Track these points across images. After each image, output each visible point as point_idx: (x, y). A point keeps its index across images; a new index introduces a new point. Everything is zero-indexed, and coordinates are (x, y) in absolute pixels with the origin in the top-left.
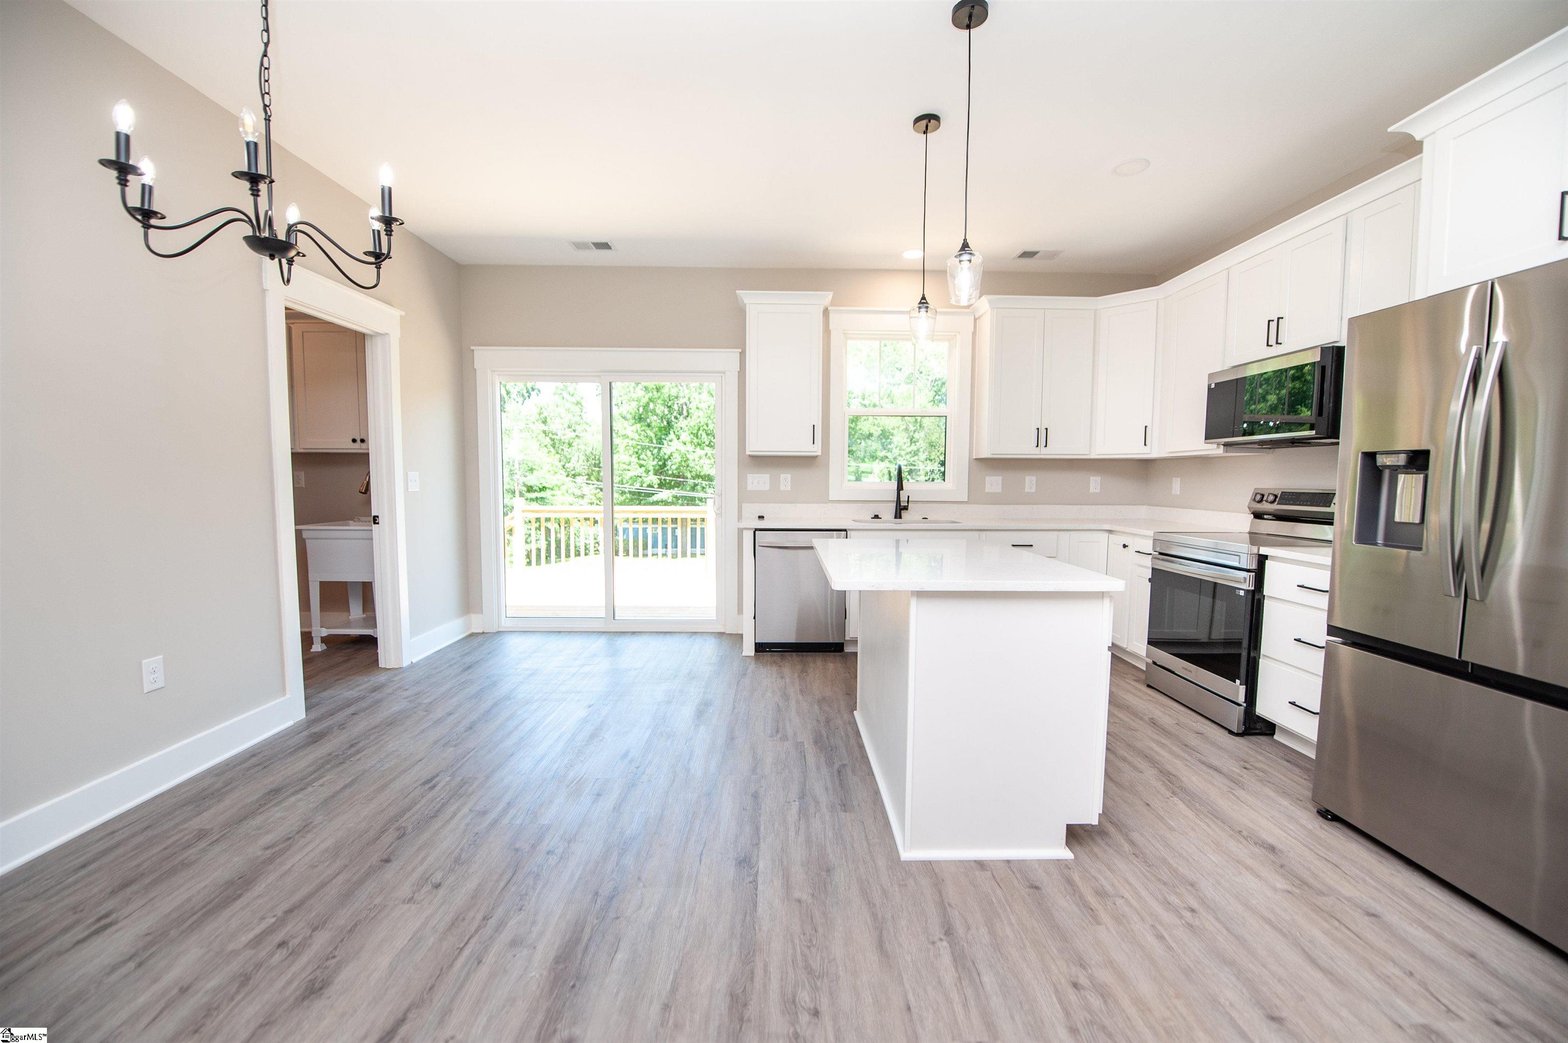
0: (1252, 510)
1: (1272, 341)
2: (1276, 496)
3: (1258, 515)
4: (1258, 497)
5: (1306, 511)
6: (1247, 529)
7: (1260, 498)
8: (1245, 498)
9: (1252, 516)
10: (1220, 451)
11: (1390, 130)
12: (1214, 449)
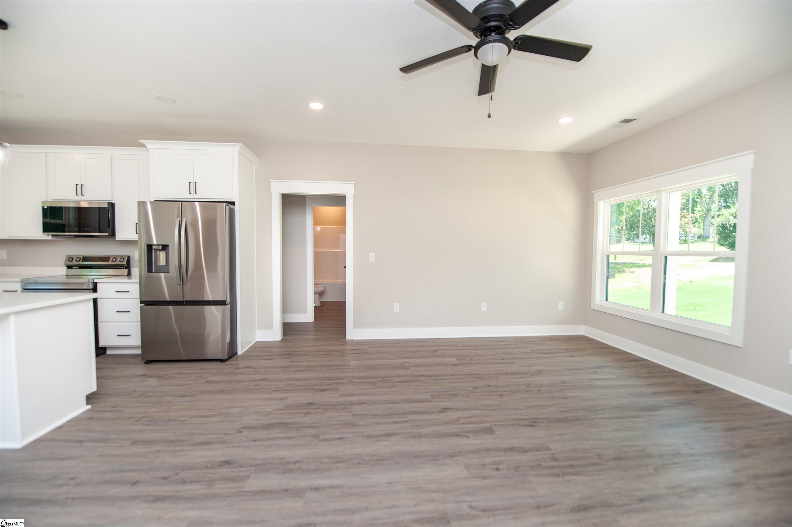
0: (67, 265)
1: (79, 192)
2: (80, 259)
3: (69, 267)
4: (71, 259)
5: (103, 264)
6: (64, 273)
7: (70, 259)
8: (63, 260)
9: (66, 268)
10: (50, 238)
11: (139, 141)
12: (48, 237)
